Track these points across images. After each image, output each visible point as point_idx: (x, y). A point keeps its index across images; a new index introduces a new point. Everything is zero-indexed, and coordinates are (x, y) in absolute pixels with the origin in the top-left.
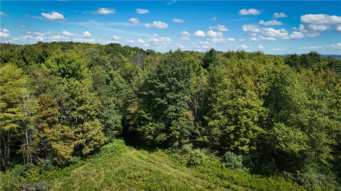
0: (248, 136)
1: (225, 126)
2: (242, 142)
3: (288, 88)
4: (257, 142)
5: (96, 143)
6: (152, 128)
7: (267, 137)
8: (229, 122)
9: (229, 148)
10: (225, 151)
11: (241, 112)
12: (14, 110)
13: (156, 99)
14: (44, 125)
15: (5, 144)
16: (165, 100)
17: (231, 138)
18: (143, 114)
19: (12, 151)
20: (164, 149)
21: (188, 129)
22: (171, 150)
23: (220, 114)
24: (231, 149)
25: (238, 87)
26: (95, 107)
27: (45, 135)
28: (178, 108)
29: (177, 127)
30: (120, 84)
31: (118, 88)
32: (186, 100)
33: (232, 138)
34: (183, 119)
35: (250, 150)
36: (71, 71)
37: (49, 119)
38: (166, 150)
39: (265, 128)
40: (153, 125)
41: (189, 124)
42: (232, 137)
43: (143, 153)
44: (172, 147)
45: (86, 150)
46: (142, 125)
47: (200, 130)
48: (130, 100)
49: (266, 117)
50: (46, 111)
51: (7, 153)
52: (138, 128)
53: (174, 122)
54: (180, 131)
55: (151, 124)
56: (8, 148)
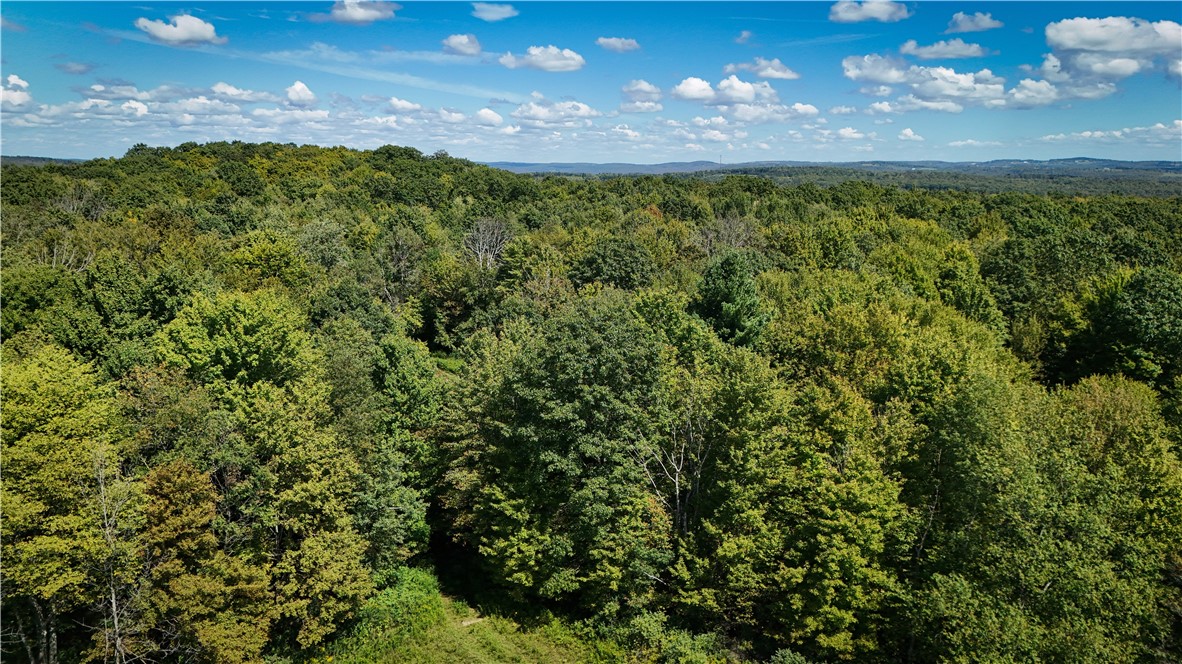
0: (850, 602)
1: (775, 562)
2: (827, 622)
3: (982, 454)
4: (879, 622)
5: (342, 607)
6: (530, 550)
7: (913, 614)
8: (787, 548)
9: (789, 638)
10: (775, 645)
11: (828, 522)
12: (71, 521)
13: (542, 457)
14: (169, 567)
15: (43, 624)
16: (574, 460)
17: (794, 607)
18: (498, 501)
19: (63, 627)
20: (571, 621)
21: (652, 562)
22: (595, 627)
23: (756, 515)
24: (793, 641)
25: (817, 420)
26: (338, 486)
27: (173, 605)
28: (616, 487)
29: (612, 550)
30: (418, 382)
31: (414, 397)
32: (642, 455)
33: (798, 609)
34: (634, 523)
35: (857, 648)
36: (254, 359)
37: (186, 544)
38: (578, 624)
39: (907, 580)
40: (533, 537)
41: (653, 544)
42: (797, 602)
43: (499, 627)
44: (596, 617)
45: (311, 631)
46: (498, 535)
47: (690, 565)
48: (456, 444)
49: (908, 543)
50: (177, 521)
51: (48, 648)
52: (484, 545)
53: (602, 531)
54: (625, 565)
55: (524, 533)
56: (53, 632)
